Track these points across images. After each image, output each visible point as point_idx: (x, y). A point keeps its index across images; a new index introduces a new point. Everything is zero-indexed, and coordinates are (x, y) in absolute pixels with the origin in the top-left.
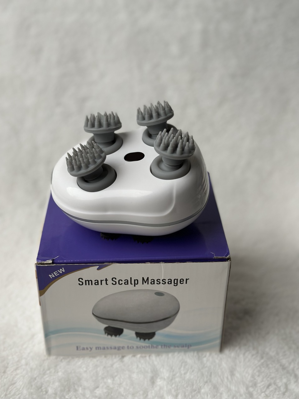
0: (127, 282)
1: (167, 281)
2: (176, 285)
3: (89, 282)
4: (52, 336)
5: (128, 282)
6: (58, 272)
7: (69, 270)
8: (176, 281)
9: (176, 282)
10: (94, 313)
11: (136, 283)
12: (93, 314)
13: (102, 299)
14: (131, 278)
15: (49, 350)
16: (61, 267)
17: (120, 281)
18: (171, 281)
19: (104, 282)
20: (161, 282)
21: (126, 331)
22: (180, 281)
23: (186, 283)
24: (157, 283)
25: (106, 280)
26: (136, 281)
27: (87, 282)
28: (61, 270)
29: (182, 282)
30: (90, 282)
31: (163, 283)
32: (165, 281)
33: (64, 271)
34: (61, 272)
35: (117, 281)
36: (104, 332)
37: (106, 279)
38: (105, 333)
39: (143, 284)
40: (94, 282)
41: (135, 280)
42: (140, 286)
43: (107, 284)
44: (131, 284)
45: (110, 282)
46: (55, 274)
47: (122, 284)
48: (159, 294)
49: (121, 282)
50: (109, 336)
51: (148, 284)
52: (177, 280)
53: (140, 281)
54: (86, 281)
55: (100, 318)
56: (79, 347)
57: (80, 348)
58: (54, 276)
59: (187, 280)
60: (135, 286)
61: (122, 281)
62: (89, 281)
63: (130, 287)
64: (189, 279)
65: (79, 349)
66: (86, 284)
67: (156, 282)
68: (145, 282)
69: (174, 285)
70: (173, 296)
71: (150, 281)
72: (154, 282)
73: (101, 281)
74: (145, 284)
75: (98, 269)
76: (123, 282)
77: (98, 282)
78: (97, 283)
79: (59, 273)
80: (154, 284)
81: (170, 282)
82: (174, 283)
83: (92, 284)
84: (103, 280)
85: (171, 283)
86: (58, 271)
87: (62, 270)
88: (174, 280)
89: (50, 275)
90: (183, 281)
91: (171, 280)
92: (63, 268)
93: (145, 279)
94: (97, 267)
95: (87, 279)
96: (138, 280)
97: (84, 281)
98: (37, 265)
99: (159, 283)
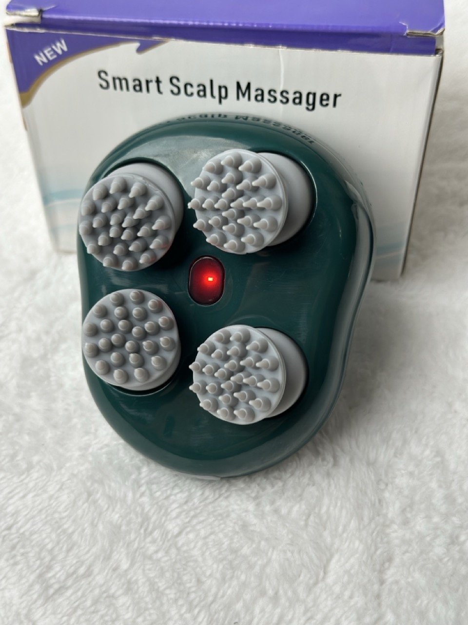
0: (202, 92)
1: (291, 97)
2: (311, 107)
3: (120, 82)
4: (57, 203)
5: (204, 90)
6: (53, 50)
7: (76, 49)
8: (311, 97)
9: (311, 101)
11: (223, 94)
14: (212, 81)
16: (58, 38)
17: (189, 87)
18: (300, 98)
19: (153, 86)
20: (279, 97)
22: (322, 100)
23: (335, 105)
24: (269, 100)
25: (158, 81)
26: (223, 91)
27: (117, 82)
28: (58, 44)
29: (324, 103)
30: (124, 82)
31: (281, 101)
32: (287, 96)
33: (65, 49)
34: (60, 52)
35: (181, 85)
37: (158, 78)
39: (238, 98)
40: (131, 84)
41: (220, 88)
42: (232, 103)
43: (159, 91)
44: (213, 96)
45: (166, 86)
46: (48, 55)
47: (192, 94)
49: (189, 89)
51: (249, 99)
52: (314, 95)
53: (232, 91)
54: (114, 79)
58: (45, 60)
59: (336, 96)
60: (220, 102)
61: (191, 86)
62: (120, 80)
63: (210, 104)
64: (340, 95)
67: (266, 96)
68: (244, 95)
69: (308, 109)
71: (253, 93)
72: (262, 95)
73: (147, 82)
74: (244, 100)
75: (140, 50)
76: (195, 90)
77: (140, 85)
78: (138, 86)
79: (55, 52)
80: (262, 100)
81: (298, 100)
82: (308, 103)
84: (151, 81)
85: (300, 103)
86: (54, 47)
87: (61, 47)
88: (308, 94)
89: (37, 58)
90: (328, 99)
91: (301, 94)
92: (63, 42)
93: (244, 87)
94: (136, 45)
95: (116, 75)
96: (226, 88)
97: (110, 79)
98: (8, 29)
99: (272, 99)
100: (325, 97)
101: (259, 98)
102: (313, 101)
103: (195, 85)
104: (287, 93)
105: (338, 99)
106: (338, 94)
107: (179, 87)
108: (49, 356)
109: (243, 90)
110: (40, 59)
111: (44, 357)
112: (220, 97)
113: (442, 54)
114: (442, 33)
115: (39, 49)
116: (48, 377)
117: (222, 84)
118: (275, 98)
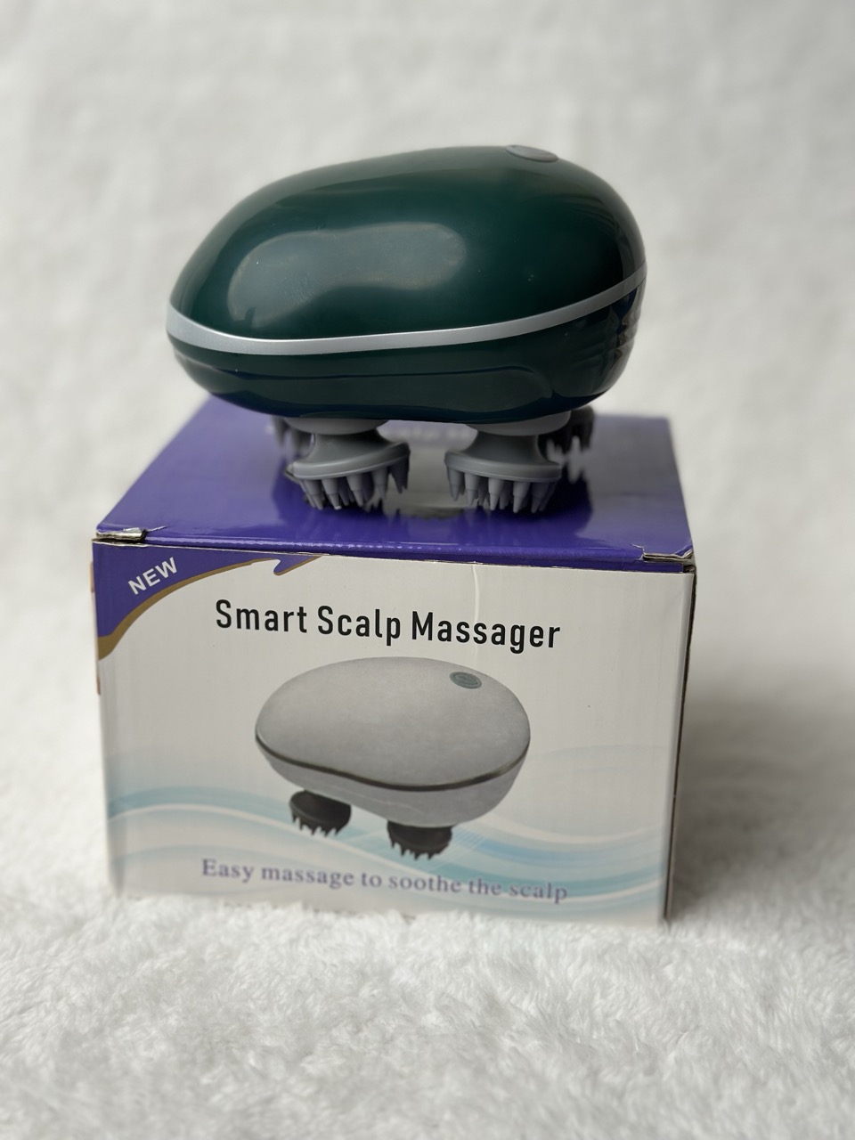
0: (363, 629)
1: (489, 632)
2: (517, 648)
3: (248, 617)
4: (130, 814)
5: (367, 626)
6: (156, 572)
7: (190, 569)
8: (518, 632)
9: (517, 639)
10: (261, 738)
11: (393, 632)
12: (258, 739)
13: (287, 685)
14: (377, 611)
15: (118, 865)
16: (167, 557)
17: (344, 620)
18: (502, 634)
19: (294, 621)
20: (473, 634)
21: (357, 813)
22: (533, 636)
23: (551, 643)
24: (459, 639)
25: (302, 614)
26: (393, 624)
27: (243, 615)
28: (165, 564)
29: (536, 641)
30: (252, 616)
31: (476, 640)
32: (483, 631)
33: (174, 570)
34: (166, 575)
35: (334, 619)
36: (287, 812)
37: (301, 609)
38: (295, 817)
39: (414, 637)
40: (262, 619)
41: (389, 621)
42: (406, 645)
43: (302, 629)
44: (378, 634)
45: (312, 621)
46: (148, 579)
47: (349, 632)
48: (466, 680)
49: (345, 624)
50: (306, 831)
51: (430, 638)
52: (522, 629)
53: (407, 625)
54: (239, 612)
55: (279, 758)
56: (210, 864)
57: (213, 867)
58: (143, 587)
59: (552, 631)
60: (389, 644)
61: (349, 620)
62: (247, 613)
63: (374, 646)
64: (558, 629)
65: (210, 871)
66: (238, 624)
67: (455, 633)
68: (422, 633)
69: (513, 650)
70: (508, 692)
71: (436, 629)
72: (449, 631)
73: (287, 615)
74: (423, 639)
75: (279, 570)
76: (353, 625)
77: (275, 620)
78: (273, 623)
79: (159, 576)
80: (449, 639)
81: (499, 637)
82: (513, 642)
83: (257, 627)
84: (292, 614)
85: (502, 642)
86: (157, 567)
87: (168, 567)
88: (514, 628)
89: (132, 583)
90: (541, 636)
91: (503, 628)
92: (172, 560)
93: (422, 619)
94: (275, 563)
95: (243, 604)
96: (397, 621)
97: (233, 613)
98: (96, 542)
99: (463, 637)
100: (537, 632)
101: (445, 636)
102: (520, 638)
103: (354, 619)
104: (484, 627)
105: (556, 634)
106: (555, 626)
107: (332, 623)
108: (107, 1030)
109: (422, 626)
110: (136, 586)
111: (99, 1032)
112: (389, 635)
113: (695, 572)
114: (691, 557)
115: (136, 573)
116: (106, 1059)
117: (392, 616)
118: (467, 635)
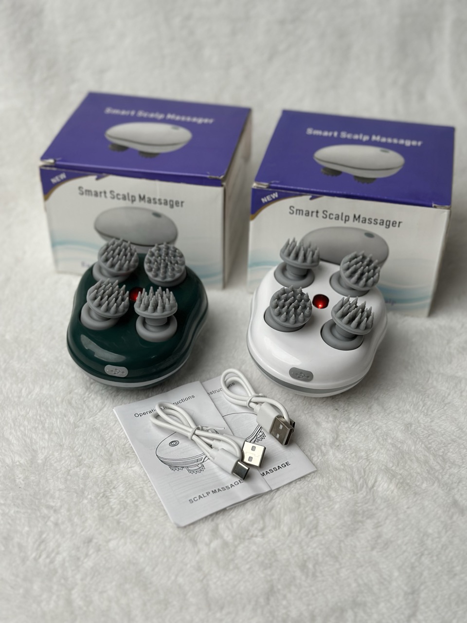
0: (337, 218)
1: (379, 222)
2: (388, 227)
5: (338, 217)
8: (388, 223)
13: (310, 233)
14: (342, 214)
16: (275, 192)
18: (383, 222)
19: (314, 214)
20: (373, 222)
22: (393, 224)
23: (399, 226)
24: (368, 223)
25: (317, 212)
26: (347, 218)
27: (298, 212)
28: (274, 195)
30: (301, 212)
31: (374, 224)
32: (377, 221)
33: (277, 196)
34: (274, 198)
35: (328, 214)
39: (354, 221)
40: (304, 212)
41: (346, 216)
42: (351, 224)
43: (317, 216)
44: (342, 219)
45: (321, 214)
46: (268, 199)
47: (332, 219)
48: (369, 235)
49: (331, 216)
51: (359, 221)
52: (390, 221)
53: (351, 218)
54: (297, 210)
58: (266, 201)
59: (400, 223)
60: (345, 222)
61: (332, 215)
62: (300, 210)
63: (340, 223)
66: (296, 214)
67: (367, 221)
68: (357, 220)
69: (386, 228)
70: (383, 240)
71: (361, 219)
72: (365, 220)
73: (312, 212)
74: (356, 222)
75: (311, 199)
76: (334, 217)
77: (308, 213)
79: (272, 197)
80: (365, 223)
82: (386, 225)
83: (302, 214)
84: (314, 212)
85: (383, 225)
88: (387, 221)
90: (396, 223)
93: (357, 216)
94: (310, 197)
95: (298, 208)
96: (348, 216)
100: (394, 223)
101: (364, 221)
102: (388, 224)
103: (334, 215)
105: (401, 224)
106: (401, 221)
109: (356, 218)
110: (264, 200)
112: (346, 220)
115: (264, 196)
117: (347, 214)
118: (371, 222)
